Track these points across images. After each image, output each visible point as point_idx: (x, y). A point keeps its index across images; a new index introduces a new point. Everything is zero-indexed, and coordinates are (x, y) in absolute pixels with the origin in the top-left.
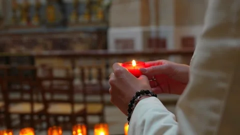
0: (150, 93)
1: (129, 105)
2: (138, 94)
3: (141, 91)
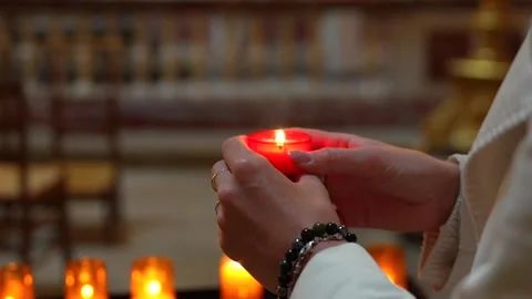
0: (338, 231)
1: (283, 266)
2: (307, 236)
3: (315, 226)
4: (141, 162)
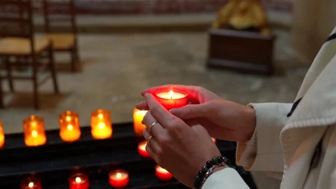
4: (86, 30)
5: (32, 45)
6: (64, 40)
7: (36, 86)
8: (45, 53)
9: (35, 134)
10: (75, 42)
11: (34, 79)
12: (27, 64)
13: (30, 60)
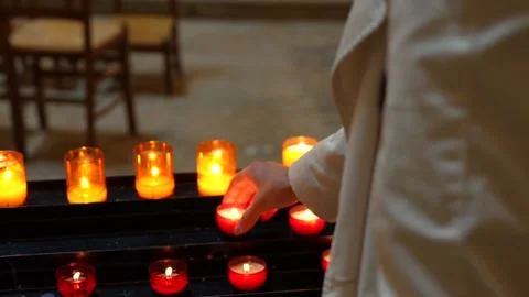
5: (87, 34)
6: (153, 29)
7: (91, 117)
8: (113, 53)
9: (85, 182)
10: (174, 31)
11: (89, 103)
12: (75, 74)
13: (81, 65)
